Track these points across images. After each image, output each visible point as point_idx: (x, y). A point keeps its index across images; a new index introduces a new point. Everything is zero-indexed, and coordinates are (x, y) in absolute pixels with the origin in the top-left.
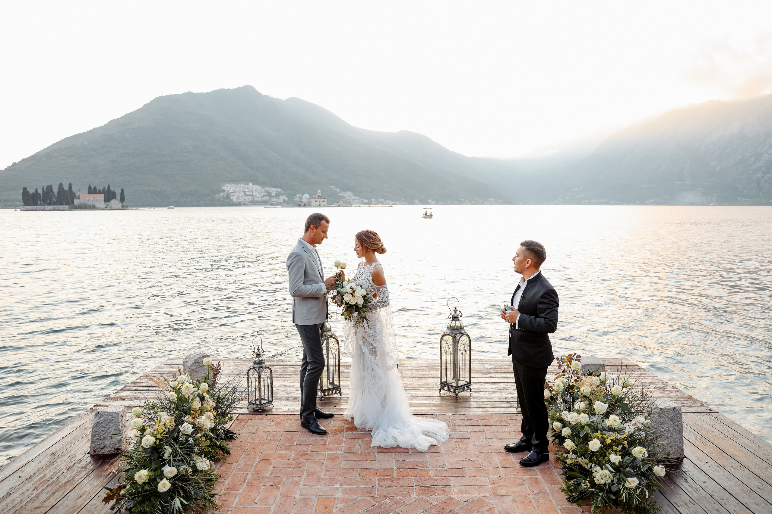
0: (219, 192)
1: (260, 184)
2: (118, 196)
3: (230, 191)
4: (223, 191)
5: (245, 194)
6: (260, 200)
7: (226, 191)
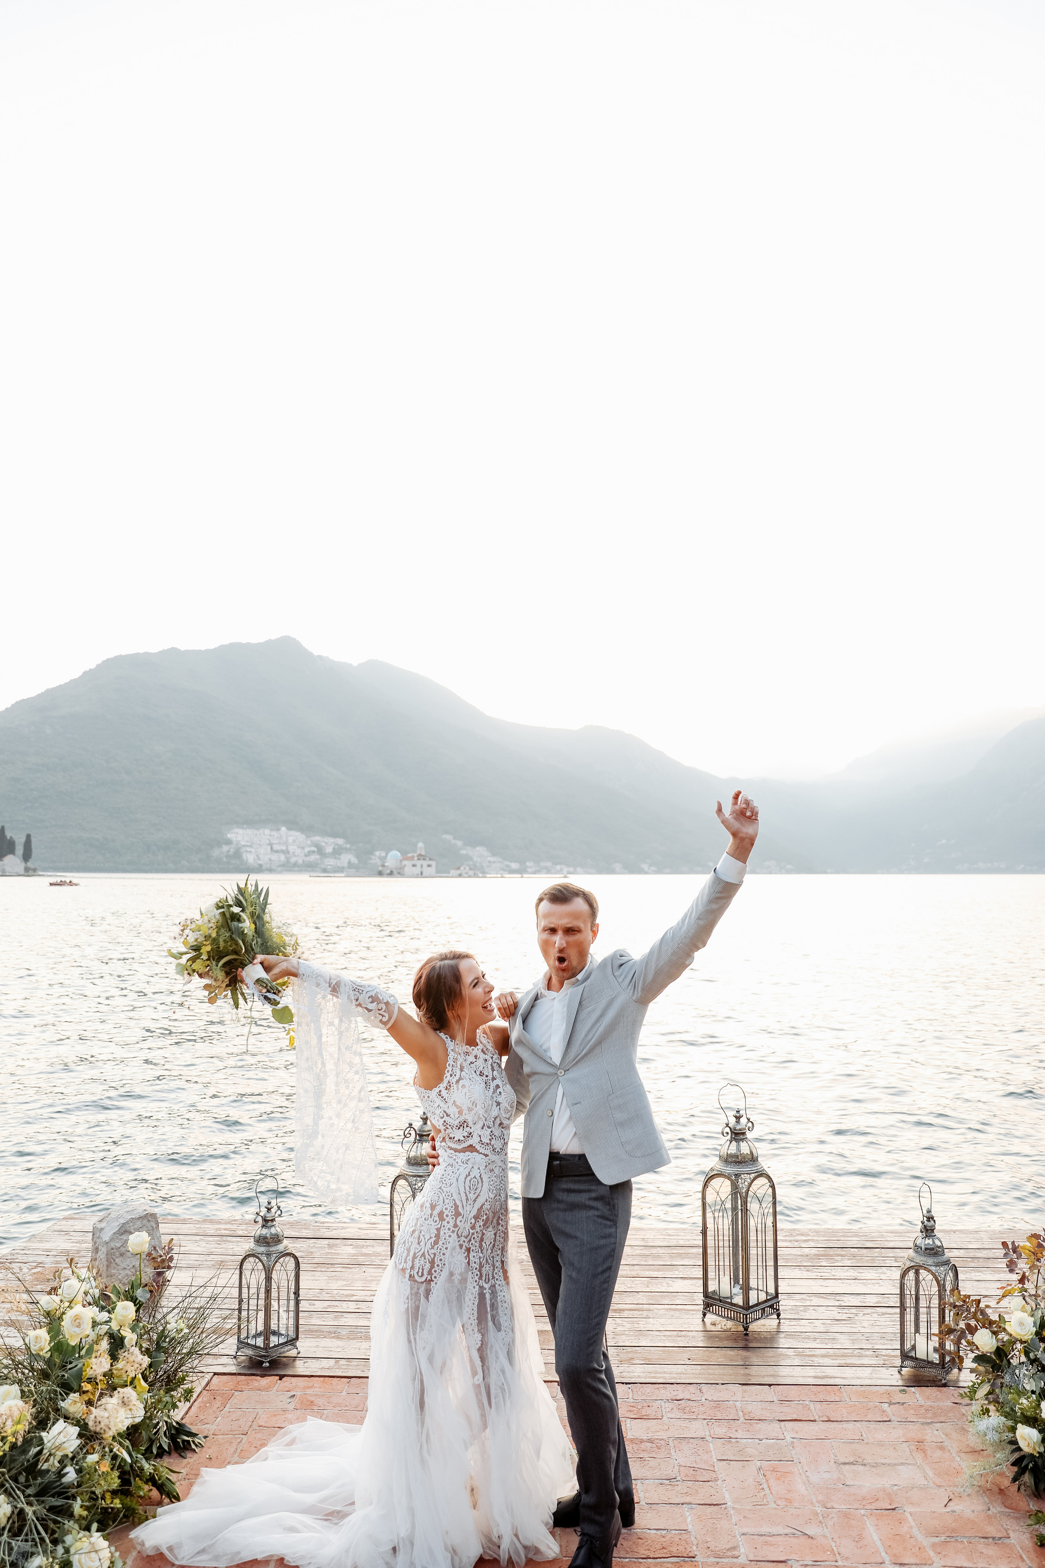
0: (219, 844)
1: (302, 830)
2: (20, 850)
3: (243, 843)
4: (229, 842)
5: (272, 848)
6: (300, 862)
7: (235, 843)
